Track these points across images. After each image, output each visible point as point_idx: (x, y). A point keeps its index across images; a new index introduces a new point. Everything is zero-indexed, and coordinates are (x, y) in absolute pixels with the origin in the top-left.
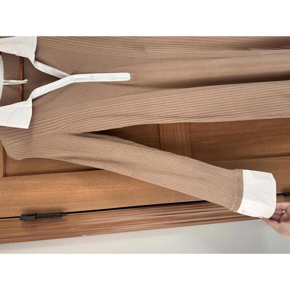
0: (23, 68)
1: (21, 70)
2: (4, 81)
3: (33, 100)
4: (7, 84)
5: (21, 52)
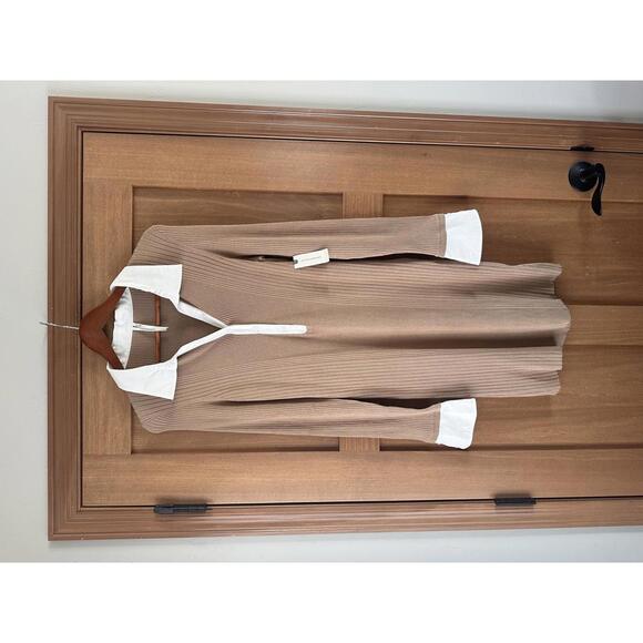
0: (160, 308)
1: (158, 310)
2: (134, 324)
3: (178, 358)
4: (138, 329)
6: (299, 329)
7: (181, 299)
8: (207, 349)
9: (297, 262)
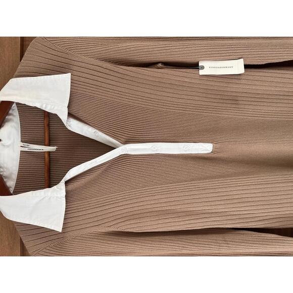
0: (49, 125)
1: (47, 128)
2: (22, 144)
3: (67, 183)
4: (26, 149)
5: (47, 104)
6: (204, 148)
7: (70, 115)
8: (99, 172)
9: (203, 68)
